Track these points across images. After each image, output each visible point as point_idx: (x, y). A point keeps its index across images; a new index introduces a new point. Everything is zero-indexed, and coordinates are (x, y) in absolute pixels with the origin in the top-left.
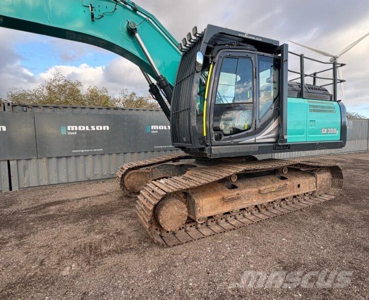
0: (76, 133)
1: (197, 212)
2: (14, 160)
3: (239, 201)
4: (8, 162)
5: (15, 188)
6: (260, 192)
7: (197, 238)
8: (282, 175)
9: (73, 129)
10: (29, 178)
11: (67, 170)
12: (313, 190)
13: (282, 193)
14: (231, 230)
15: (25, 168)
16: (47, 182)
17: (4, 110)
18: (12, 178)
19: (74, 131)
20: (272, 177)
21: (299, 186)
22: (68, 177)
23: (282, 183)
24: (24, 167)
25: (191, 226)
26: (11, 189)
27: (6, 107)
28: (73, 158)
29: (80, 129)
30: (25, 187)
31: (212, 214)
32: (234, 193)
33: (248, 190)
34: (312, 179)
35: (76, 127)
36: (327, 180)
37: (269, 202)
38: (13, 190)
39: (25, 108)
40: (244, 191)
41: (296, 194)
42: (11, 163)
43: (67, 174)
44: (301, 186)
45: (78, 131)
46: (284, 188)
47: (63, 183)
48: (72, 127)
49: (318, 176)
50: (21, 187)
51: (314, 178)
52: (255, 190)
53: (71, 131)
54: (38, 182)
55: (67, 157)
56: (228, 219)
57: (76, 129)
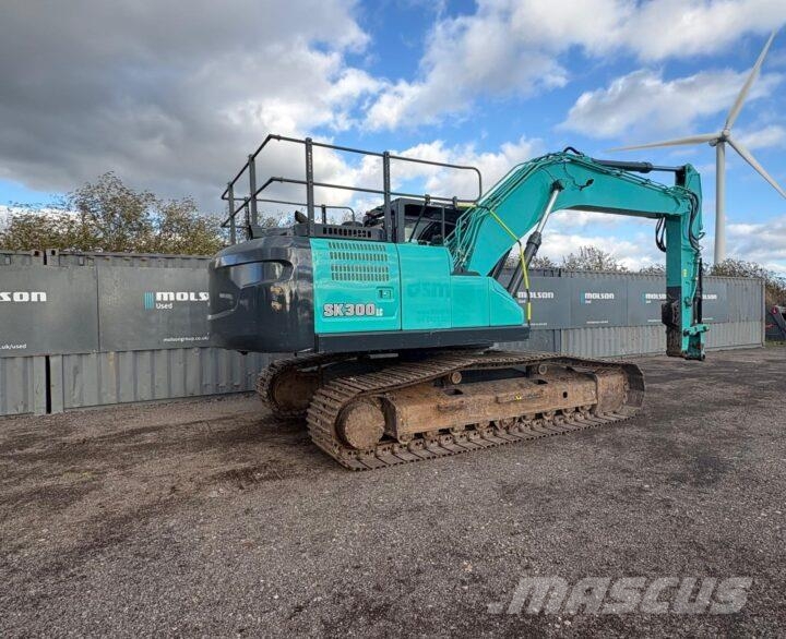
0: (171, 306)
1: (399, 425)
2: (57, 355)
3: (463, 412)
4: (47, 358)
5: (56, 408)
6: (497, 401)
7: (392, 462)
8: (539, 378)
9: (165, 299)
10: (82, 389)
11: (153, 376)
12: (591, 403)
13: (536, 405)
14: (444, 456)
15: (76, 371)
16: (114, 397)
17: (45, 263)
18: (52, 389)
19: (168, 302)
20: (522, 380)
21: (565, 395)
22: (153, 389)
23: (536, 389)
24: (76, 368)
25: (385, 450)
26: (49, 409)
27: (48, 258)
28: (164, 353)
29: (179, 298)
30: (75, 406)
31: (421, 429)
32: (456, 401)
33: (477, 397)
34: (590, 385)
35: (172, 294)
36: (617, 388)
37: (514, 418)
38: (53, 412)
39: (81, 259)
40: (471, 399)
41: (559, 407)
42: (52, 360)
43: (153, 383)
44: (569, 394)
45: (175, 302)
46: (538, 396)
47: (143, 401)
48: (165, 294)
49: (600, 380)
50: (67, 406)
51: (593, 384)
52: (490, 398)
53: (163, 302)
54: (100, 397)
55: (153, 351)
56: (443, 442)
57: (172, 299)
